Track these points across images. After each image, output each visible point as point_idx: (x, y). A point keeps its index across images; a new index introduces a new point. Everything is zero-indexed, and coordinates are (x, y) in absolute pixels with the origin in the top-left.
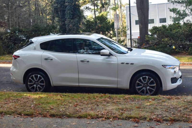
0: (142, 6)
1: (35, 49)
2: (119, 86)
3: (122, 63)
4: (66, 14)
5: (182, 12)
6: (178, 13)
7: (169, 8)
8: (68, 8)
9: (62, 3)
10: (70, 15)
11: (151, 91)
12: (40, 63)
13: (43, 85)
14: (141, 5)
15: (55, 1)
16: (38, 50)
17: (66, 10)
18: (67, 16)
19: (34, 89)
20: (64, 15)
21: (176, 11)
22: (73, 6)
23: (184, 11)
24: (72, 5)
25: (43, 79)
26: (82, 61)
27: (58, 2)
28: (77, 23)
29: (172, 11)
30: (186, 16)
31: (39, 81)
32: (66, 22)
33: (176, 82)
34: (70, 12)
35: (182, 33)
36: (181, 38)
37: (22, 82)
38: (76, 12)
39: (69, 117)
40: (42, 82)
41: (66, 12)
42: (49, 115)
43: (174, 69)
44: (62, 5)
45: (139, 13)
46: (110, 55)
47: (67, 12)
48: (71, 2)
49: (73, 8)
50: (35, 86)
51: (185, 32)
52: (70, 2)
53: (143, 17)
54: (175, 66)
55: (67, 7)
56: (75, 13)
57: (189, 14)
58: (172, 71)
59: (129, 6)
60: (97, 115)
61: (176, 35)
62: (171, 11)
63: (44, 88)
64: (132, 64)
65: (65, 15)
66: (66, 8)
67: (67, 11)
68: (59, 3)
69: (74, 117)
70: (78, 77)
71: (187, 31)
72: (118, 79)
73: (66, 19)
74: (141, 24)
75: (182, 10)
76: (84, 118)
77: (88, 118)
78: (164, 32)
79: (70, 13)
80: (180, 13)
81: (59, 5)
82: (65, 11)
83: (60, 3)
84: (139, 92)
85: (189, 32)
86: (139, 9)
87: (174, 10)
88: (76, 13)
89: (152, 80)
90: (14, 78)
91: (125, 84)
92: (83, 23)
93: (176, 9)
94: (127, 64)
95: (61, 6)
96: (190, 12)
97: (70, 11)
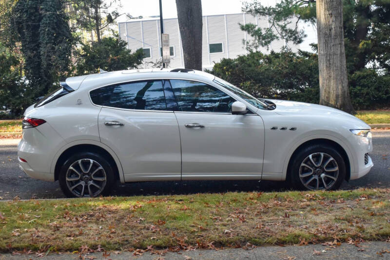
0: (190, 21)
1: (79, 104)
3: (274, 128)
4: (39, 33)
5: (264, 32)
6: (257, 33)
7: (239, 24)
8: (46, 22)
9: (32, 11)
10: (50, 36)
12: (96, 134)
13: (101, 180)
14: (188, 17)
15: (16, 7)
16: (87, 106)
17: (41, 26)
18: (43, 39)
19: (80, 192)
20: (35, 36)
21: (252, 29)
22: (55, 18)
23: (269, 30)
24: (54, 16)
25: (101, 168)
26: (189, 127)
27: (23, 9)
28: (64, 53)
29: (246, 30)
30: (272, 40)
31: (94, 173)
32: (42, 50)
33: (368, 163)
34: (51, 30)
35: (278, 70)
36: (276, 80)
37: (52, 176)
38: (62, 30)
40: (100, 174)
41: (41, 31)
42: (213, 244)
43: (366, 136)
44: (32, 14)
45: (184, 34)
46: (247, 112)
48: (51, 9)
49: (55, 21)
50: (83, 183)
51: (282, 68)
52: (49, 9)
53: (193, 41)
55: (43, 20)
56: (60, 32)
57: (278, 35)
59: (159, 18)
61: (267, 74)
62: (243, 28)
63: (103, 188)
64: (292, 129)
65: (38, 35)
66: (40, 21)
67: (43, 28)
68: (25, 12)
69: (270, 244)
70: (180, 161)
71: (286, 68)
72: (265, 162)
73: (40, 43)
74: (188, 54)
75: (265, 29)
76: (292, 245)
77: (301, 243)
78: (243, 70)
79: (51, 32)
80: (261, 33)
81: (25, 16)
82: (39, 26)
83: (27, 11)
84: (306, 185)
85: (291, 69)
86: (184, 25)
87: (248, 28)
88: (62, 33)
89: (332, 159)
90: (31, 168)
91: (278, 170)
92: (77, 53)
93: (252, 25)
94: (283, 129)
95: (29, 17)
96: (280, 32)
97: (49, 27)
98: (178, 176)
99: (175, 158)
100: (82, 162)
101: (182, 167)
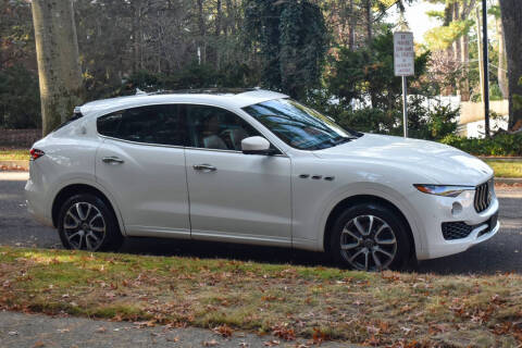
1: (84, 132)
2: (297, 242)
3: (304, 176)
4: (280, 31)
8: (286, 15)
10: (293, 35)
11: (383, 259)
12: (92, 172)
13: (100, 230)
17: (281, 19)
19: (79, 243)
20: (276, 33)
25: (100, 215)
26: (199, 168)
28: (313, 59)
31: (91, 221)
33: (463, 237)
34: (293, 26)
38: (312, 25)
39: (73, 313)
41: (282, 27)
43: (454, 196)
44: (270, 4)
46: (273, 151)
47: (285, 25)
49: (300, 13)
54: (459, 189)
55: (283, 12)
56: (308, 28)
58: (447, 202)
60: (141, 313)
63: (102, 241)
64: (328, 178)
65: (280, 35)
66: (280, 13)
67: (285, 21)
68: (262, 1)
69: (85, 315)
70: (188, 213)
72: (294, 223)
73: (280, 45)
76: (106, 319)
77: (114, 318)
79: (293, 29)
81: (261, 7)
82: (279, 21)
84: (350, 260)
88: (310, 29)
89: (386, 225)
91: (314, 238)
94: (316, 177)
95: (268, 9)
97: (291, 22)
98: (186, 233)
99: (181, 208)
100: (81, 205)
101: (190, 221)
